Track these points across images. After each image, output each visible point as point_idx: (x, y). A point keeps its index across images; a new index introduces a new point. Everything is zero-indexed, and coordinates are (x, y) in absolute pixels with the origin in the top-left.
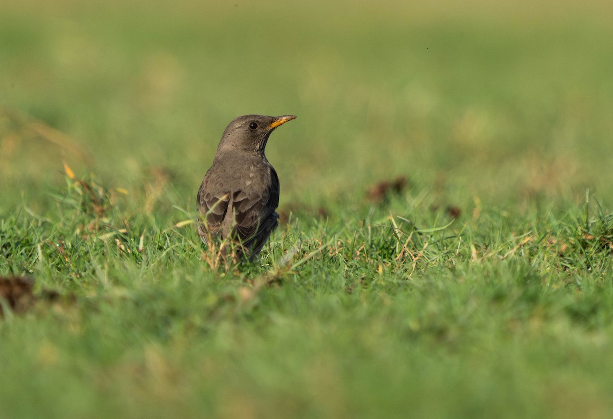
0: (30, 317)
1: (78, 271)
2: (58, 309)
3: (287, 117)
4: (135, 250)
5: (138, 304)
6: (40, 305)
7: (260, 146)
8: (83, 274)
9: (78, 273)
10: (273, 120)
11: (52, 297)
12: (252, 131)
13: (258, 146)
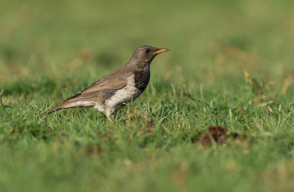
0: (224, 145)
1: (249, 122)
2: (238, 141)
3: (165, 50)
4: (277, 112)
5: (276, 139)
6: (229, 140)
7: (148, 60)
8: (251, 124)
9: (249, 123)
10: (158, 50)
11: (235, 136)
12: (146, 53)
13: (147, 60)
